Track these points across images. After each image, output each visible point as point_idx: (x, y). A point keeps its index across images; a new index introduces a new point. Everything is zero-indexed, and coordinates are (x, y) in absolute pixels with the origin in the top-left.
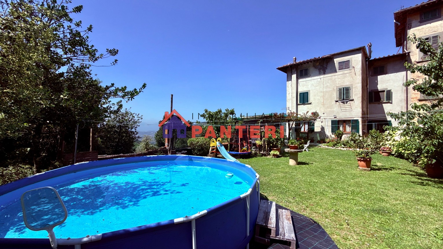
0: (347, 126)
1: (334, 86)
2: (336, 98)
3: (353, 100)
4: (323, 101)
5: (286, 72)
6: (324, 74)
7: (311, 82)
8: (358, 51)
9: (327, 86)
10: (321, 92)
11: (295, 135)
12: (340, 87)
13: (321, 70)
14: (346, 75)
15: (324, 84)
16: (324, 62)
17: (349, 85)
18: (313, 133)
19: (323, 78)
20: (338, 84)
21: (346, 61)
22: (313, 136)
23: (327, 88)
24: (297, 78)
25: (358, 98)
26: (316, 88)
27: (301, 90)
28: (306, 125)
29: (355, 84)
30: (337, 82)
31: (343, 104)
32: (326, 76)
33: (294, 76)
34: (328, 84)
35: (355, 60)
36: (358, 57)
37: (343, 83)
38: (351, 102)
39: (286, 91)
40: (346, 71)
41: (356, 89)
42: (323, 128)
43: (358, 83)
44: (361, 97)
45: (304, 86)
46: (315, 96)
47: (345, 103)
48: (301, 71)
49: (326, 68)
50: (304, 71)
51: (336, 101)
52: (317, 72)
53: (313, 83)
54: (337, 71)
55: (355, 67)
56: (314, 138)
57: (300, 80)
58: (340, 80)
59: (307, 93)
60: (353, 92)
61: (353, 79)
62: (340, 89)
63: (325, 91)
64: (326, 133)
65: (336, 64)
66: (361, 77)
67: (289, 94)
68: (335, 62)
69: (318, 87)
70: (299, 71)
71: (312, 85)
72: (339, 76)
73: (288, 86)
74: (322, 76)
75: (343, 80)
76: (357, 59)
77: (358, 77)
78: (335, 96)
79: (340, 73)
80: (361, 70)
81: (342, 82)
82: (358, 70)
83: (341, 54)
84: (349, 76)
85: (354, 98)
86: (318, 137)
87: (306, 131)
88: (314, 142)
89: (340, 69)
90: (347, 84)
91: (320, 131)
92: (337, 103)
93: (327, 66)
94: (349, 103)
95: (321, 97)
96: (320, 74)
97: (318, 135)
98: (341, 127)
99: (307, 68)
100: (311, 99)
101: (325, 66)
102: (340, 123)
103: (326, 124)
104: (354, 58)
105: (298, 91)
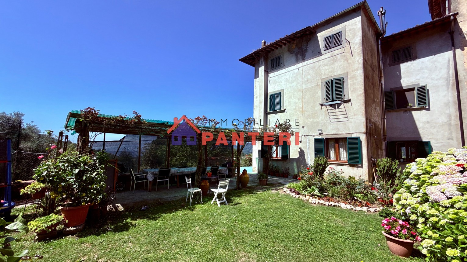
0: (342, 150)
1: (318, 78)
2: (321, 99)
3: (349, 101)
4: (301, 106)
5: (254, 66)
6: (303, 60)
7: (285, 75)
8: (355, 13)
9: (308, 79)
10: (299, 90)
11: (262, 163)
12: (327, 80)
13: (299, 55)
14: (337, 58)
15: (303, 77)
16: (302, 41)
17: (341, 74)
18: (288, 161)
19: (302, 66)
20: (324, 75)
21: (335, 33)
22: (287, 167)
23: (307, 84)
24: (267, 72)
25: (358, 96)
27: (271, 91)
28: (279, 147)
29: (353, 71)
30: (323, 72)
31: (332, 108)
32: (306, 63)
33: (262, 69)
34: (309, 77)
35: (350, 30)
36: (356, 22)
37: (331, 72)
38: (345, 104)
39: (254, 93)
40: (337, 51)
41: (353, 81)
42: (302, 153)
43: (357, 70)
44: (363, 94)
45: (275, 84)
46: (290, 97)
47: (336, 108)
48: (272, 61)
49: (306, 51)
50: (275, 60)
51: (322, 105)
52: (293, 59)
53: (288, 77)
54: (323, 52)
55: (351, 42)
56: (289, 169)
57: (271, 75)
58: (326, 67)
59: (280, 94)
60: (349, 85)
61: (349, 63)
62: (327, 83)
63: (305, 88)
64: (307, 162)
65: (320, 42)
66: (362, 58)
67: (257, 98)
68: (319, 39)
69: (294, 84)
70: (269, 61)
71: (287, 80)
72: (325, 61)
73: (256, 86)
74: (300, 65)
75: (332, 66)
76: (354, 27)
77: (357, 58)
78: (320, 95)
79: (326, 55)
80: (361, 45)
81: (330, 70)
82: (356, 46)
83: (328, 24)
84: (342, 59)
85: (350, 97)
86: (295, 167)
87: (278, 156)
88: (289, 176)
89: (328, 47)
90: (339, 73)
91: (298, 158)
92: (323, 107)
93: (307, 48)
94: (342, 106)
96: (297, 61)
97: (295, 164)
98: (332, 152)
99: (280, 55)
100: (286, 104)
101: (304, 47)
102: (331, 143)
103: (307, 146)
104: (349, 25)
105: (269, 92)
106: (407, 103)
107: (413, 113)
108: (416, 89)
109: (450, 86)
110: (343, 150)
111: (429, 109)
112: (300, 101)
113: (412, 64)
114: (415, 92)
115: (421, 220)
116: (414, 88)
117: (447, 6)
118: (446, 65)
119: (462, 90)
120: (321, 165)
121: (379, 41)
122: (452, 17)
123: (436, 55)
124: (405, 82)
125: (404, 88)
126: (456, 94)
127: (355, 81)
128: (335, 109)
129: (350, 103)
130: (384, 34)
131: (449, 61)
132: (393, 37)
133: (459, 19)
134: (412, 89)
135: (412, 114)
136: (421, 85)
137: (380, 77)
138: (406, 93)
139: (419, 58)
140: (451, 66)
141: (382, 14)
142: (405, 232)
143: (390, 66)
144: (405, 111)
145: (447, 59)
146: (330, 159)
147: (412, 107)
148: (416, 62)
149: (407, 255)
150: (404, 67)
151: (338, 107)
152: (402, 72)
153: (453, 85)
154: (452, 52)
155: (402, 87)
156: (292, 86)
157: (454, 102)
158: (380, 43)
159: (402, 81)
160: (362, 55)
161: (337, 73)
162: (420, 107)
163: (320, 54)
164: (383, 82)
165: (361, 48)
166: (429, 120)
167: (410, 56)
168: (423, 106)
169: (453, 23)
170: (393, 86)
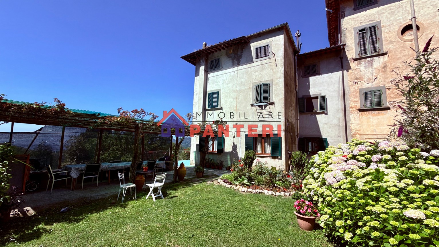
0: (266, 144)
1: (250, 82)
2: (252, 101)
3: (273, 103)
4: (236, 105)
5: (195, 65)
6: (239, 64)
7: (223, 76)
8: (279, 32)
9: (242, 82)
10: (234, 91)
11: (199, 156)
12: (257, 84)
13: (235, 60)
14: (265, 66)
15: (238, 80)
16: (238, 48)
17: (268, 81)
18: (223, 154)
19: (237, 70)
20: (255, 80)
21: (264, 45)
22: (222, 159)
23: (241, 86)
24: (207, 72)
25: (280, 100)
26: (229, 85)
27: (210, 90)
28: (215, 142)
29: (277, 79)
30: (254, 77)
31: (260, 109)
32: (240, 67)
33: (202, 69)
34: (243, 80)
35: (276, 45)
36: (280, 39)
37: (260, 78)
38: (270, 106)
39: (194, 91)
40: (264, 61)
41: (276, 87)
42: (235, 147)
43: (280, 78)
44: (284, 99)
45: (214, 83)
46: (226, 97)
47: (264, 109)
48: (212, 62)
49: (241, 57)
50: (215, 61)
51: (252, 105)
52: (230, 62)
53: (225, 78)
54: (254, 60)
55: (276, 54)
56: (223, 161)
57: (210, 75)
58: (257, 73)
59: (218, 93)
60: (274, 91)
61: (274, 72)
62: (257, 87)
63: (239, 90)
64: (238, 155)
65: (252, 51)
66: (283, 69)
67: (196, 95)
68: (252, 48)
69: (230, 85)
70: (209, 62)
71: (224, 81)
72: (256, 68)
73: (196, 84)
74: (235, 69)
75: (261, 73)
76: (279, 43)
77: (280, 69)
78: (251, 96)
79: (257, 63)
80: (283, 58)
81: (260, 76)
82: (280, 59)
83: (259, 37)
84: (269, 67)
85: (274, 100)
86: (228, 160)
87: (214, 150)
88: (223, 168)
89: (258, 57)
90: (266, 79)
91: (232, 151)
92: (253, 107)
93: (242, 54)
94: (268, 107)
95: (233, 99)
96: (233, 65)
97: (229, 157)
98: (259, 146)
99: (219, 57)
100: (222, 103)
101: (239, 54)
102: (259, 139)
103: (239, 140)
104: (275, 41)
105: (207, 90)
106: (313, 108)
107: (318, 116)
108: (319, 97)
109: (340, 97)
110: (268, 145)
111: (326, 114)
112: (235, 100)
113: (317, 78)
114: (319, 100)
115: (321, 200)
116: (318, 97)
117: (339, 38)
118: (338, 81)
119: (347, 101)
120: (250, 158)
121: (296, 57)
122: (342, 47)
123: (332, 73)
124: (313, 92)
125: (312, 96)
126: (343, 103)
127: (278, 88)
128: (262, 109)
129: (274, 105)
130: (298, 52)
131: (340, 78)
132: (305, 55)
133: (346, 49)
134: (317, 98)
135: (316, 117)
136: (323, 95)
137: (296, 86)
138: (313, 100)
139: (321, 74)
140: (340, 82)
141: (299, 36)
142: (309, 210)
143: (303, 78)
144: (312, 114)
145: (339, 77)
146: (257, 152)
147: (316, 111)
148: (320, 76)
149: (310, 229)
150: (312, 79)
151: (265, 108)
152: (310, 83)
153: (341, 97)
154: (341, 72)
155: (310, 95)
156: (228, 87)
157: (342, 109)
158: (296, 59)
159: (310, 90)
160: (283, 66)
161: (264, 79)
162: (321, 111)
163: (252, 61)
164: (298, 90)
165: (283, 60)
166: (327, 122)
167: (316, 72)
168: (323, 111)
169: (342, 51)
170: (304, 94)
